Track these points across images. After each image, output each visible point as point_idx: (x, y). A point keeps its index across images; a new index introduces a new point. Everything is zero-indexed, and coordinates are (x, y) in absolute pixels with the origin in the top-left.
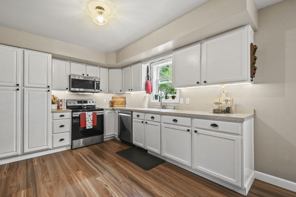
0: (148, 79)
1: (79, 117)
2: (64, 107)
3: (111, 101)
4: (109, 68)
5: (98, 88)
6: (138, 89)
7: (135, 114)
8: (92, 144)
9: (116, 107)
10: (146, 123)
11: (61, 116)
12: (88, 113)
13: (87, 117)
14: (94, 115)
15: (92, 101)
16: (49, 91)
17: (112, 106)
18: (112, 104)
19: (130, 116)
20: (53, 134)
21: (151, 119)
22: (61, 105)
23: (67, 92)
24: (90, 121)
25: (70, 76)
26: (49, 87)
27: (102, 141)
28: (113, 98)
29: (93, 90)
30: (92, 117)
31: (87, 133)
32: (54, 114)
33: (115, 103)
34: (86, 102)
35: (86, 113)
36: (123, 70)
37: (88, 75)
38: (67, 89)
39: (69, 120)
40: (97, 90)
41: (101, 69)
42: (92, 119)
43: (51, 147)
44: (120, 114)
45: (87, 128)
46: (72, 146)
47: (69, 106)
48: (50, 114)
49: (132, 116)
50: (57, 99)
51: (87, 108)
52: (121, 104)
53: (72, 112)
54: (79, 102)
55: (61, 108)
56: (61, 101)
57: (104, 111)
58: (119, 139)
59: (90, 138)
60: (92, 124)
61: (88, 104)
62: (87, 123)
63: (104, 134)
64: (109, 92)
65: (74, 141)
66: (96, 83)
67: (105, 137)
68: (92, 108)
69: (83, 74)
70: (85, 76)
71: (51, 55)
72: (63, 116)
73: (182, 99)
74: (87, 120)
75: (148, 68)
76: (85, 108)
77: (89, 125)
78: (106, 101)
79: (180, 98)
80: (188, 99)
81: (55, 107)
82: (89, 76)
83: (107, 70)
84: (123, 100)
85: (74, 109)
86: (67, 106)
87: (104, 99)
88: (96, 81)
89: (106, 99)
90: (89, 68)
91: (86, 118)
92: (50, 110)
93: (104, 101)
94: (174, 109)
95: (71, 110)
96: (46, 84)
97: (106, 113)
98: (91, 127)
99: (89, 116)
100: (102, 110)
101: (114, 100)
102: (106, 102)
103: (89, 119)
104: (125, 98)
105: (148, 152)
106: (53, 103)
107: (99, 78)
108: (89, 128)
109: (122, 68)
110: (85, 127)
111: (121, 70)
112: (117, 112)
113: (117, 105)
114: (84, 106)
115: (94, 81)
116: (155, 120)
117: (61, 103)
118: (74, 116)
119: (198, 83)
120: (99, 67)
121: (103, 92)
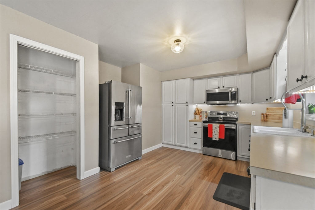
1: (207, 127)
2: (203, 118)
3: (263, 114)
5: (235, 98)
12: (215, 124)
13: (214, 128)
14: (220, 127)
16: (187, 105)
18: (264, 117)
20: (190, 137)
22: (201, 116)
24: (216, 133)
25: (208, 91)
26: (187, 102)
28: (267, 109)
30: (218, 129)
32: (191, 122)
34: (225, 114)
35: (213, 124)
38: (204, 102)
39: (201, 128)
40: (233, 102)
42: (219, 132)
43: (188, 146)
45: (214, 139)
48: (188, 123)
53: (203, 122)
54: (218, 114)
55: (201, 118)
57: (237, 125)
60: (218, 136)
61: (227, 116)
62: (213, 134)
65: (204, 147)
66: (232, 94)
69: (219, 87)
74: (213, 131)
78: (255, 113)
81: (198, 117)
82: (225, 87)
87: (253, 112)
88: (232, 92)
89: (255, 112)
91: (212, 129)
92: (188, 120)
93: (253, 113)
98: (218, 139)
99: (216, 128)
101: (269, 112)
102: (255, 115)
103: (216, 131)
107: (237, 87)
108: (215, 140)
110: (212, 138)
114: (221, 118)
115: (229, 92)
120: (239, 74)
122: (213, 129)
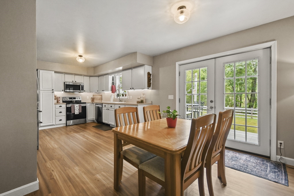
0: (113, 84)
1: (71, 107)
2: (61, 101)
3: (92, 98)
4: (90, 76)
5: (83, 89)
6: (107, 90)
7: (104, 105)
8: (79, 123)
9: (96, 101)
10: (108, 109)
11: (60, 106)
12: (76, 105)
15: (78, 98)
16: (53, 92)
17: (93, 101)
18: (93, 99)
19: (101, 106)
20: (56, 116)
21: (110, 107)
22: (59, 100)
23: (63, 92)
24: (77, 110)
25: (64, 83)
26: (53, 90)
27: (85, 122)
28: (93, 95)
29: (79, 91)
30: (78, 107)
31: (76, 117)
32: (56, 105)
33: (95, 99)
34: (75, 98)
35: (75, 105)
36: (99, 78)
37: (76, 81)
38: (63, 90)
39: (65, 109)
40: (82, 91)
41: (84, 77)
43: (54, 124)
44: (96, 106)
45: (76, 114)
46: (66, 124)
47: (64, 101)
48: (54, 105)
49: (102, 106)
50: (57, 97)
51: (75, 102)
52: (99, 100)
53: (66, 104)
54: (70, 98)
55: (59, 102)
56: (59, 98)
57: (86, 104)
58: (96, 122)
59: (78, 120)
60: (79, 111)
61: (76, 100)
62: (76, 111)
63: (87, 118)
64: (90, 92)
65: (67, 121)
66: (81, 87)
67: (87, 120)
68: (79, 102)
69: (73, 81)
70: (74, 82)
71: (54, 72)
72: (61, 106)
73: (129, 96)
74: (75, 109)
75: (113, 78)
76: (74, 102)
77: (77, 112)
79: (128, 95)
80: (131, 96)
81: (56, 101)
83: (89, 77)
84: (100, 97)
85: (67, 102)
86: (63, 101)
88: (81, 85)
90: (77, 77)
92: (54, 103)
93: (87, 97)
94: (125, 102)
95: (66, 103)
96: (51, 88)
97: (88, 105)
98: (78, 113)
100: (85, 103)
101: (94, 97)
104: (102, 96)
105: (110, 126)
106: (55, 99)
107: (83, 83)
109: (99, 76)
110: (75, 113)
111: (98, 78)
112: (95, 104)
113: (96, 100)
114: (74, 101)
115: (80, 85)
116: (112, 107)
117: (59, 99)
118: (67, 106)
119: (131, 88)
121: (86, 92)
122: (75, 107)
